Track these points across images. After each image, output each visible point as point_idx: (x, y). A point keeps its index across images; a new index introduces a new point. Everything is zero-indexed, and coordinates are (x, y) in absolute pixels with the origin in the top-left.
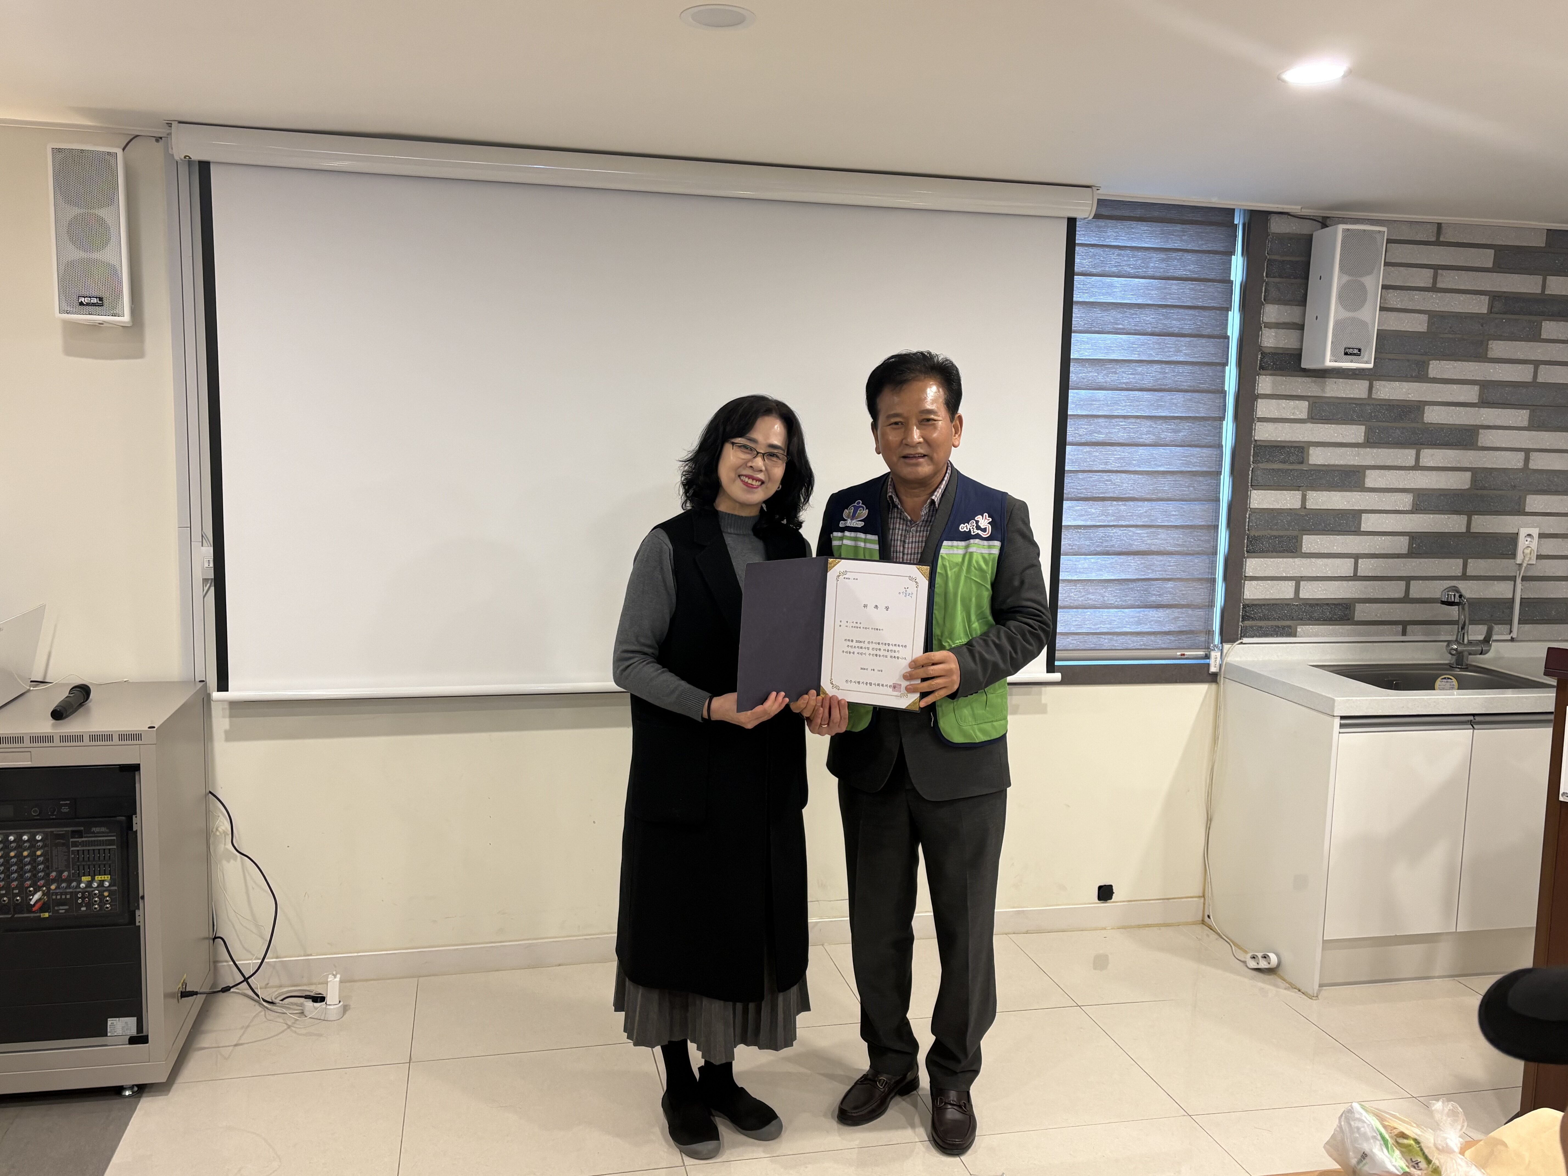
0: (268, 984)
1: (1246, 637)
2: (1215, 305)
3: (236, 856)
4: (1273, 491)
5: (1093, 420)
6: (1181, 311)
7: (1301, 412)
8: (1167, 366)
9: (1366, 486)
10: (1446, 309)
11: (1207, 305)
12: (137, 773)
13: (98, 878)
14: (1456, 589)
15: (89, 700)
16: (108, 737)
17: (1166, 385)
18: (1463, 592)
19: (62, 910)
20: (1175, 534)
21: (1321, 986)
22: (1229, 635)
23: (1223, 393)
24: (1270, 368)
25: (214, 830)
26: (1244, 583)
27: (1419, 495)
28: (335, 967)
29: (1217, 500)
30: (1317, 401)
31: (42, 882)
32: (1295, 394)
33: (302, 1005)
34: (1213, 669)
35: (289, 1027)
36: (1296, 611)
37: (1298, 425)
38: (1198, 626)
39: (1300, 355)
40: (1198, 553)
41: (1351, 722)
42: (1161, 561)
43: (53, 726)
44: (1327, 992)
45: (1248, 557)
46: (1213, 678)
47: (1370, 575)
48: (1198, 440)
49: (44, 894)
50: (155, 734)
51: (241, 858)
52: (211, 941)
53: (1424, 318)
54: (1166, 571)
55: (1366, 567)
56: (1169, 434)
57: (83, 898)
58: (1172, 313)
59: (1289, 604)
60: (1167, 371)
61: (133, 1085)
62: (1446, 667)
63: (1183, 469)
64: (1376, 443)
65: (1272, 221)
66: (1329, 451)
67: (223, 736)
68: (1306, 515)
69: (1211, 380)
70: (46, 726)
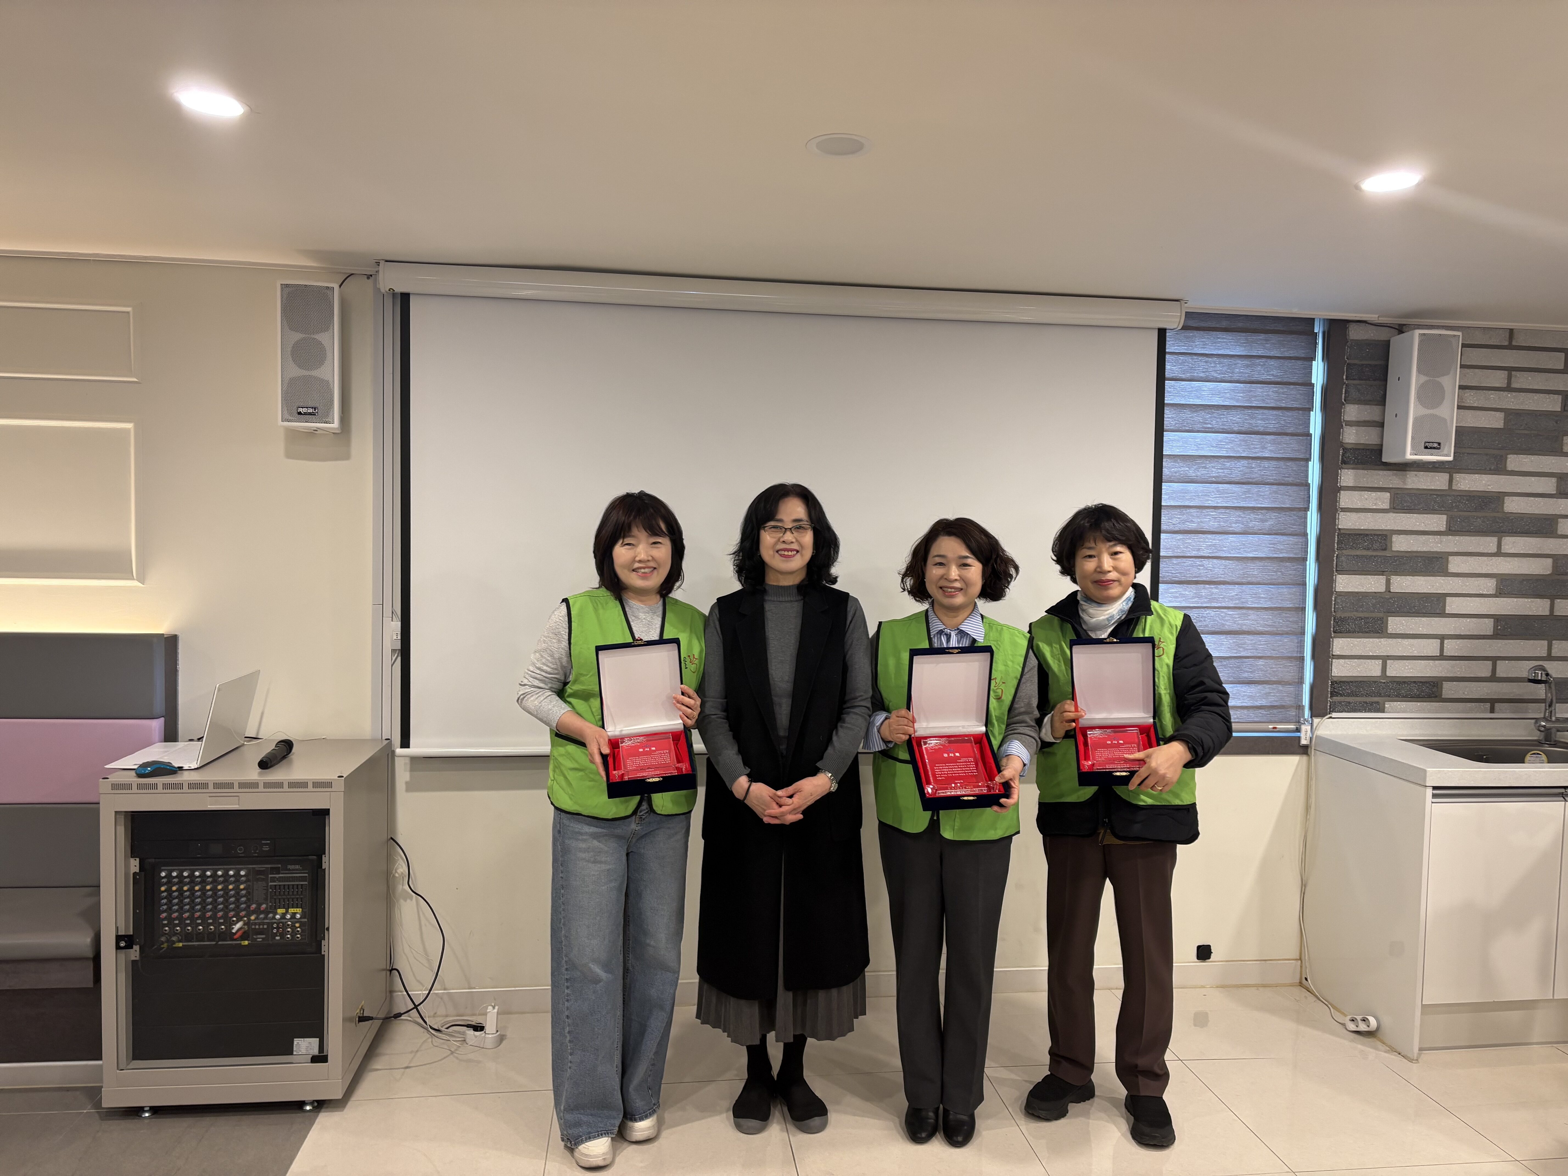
0: (435, 1013)
1: (1335, 712)
2: (1297, 406)
3: (412, 896)
4: (1357, 576)
5: (1186, 510)
6: (1266, 411)
7: (1383, 502)
8: (1253, 461)
9: (1449, 571)
10: (1522, 407)
11: (1290, 406)
12: (327, 817)
13: (291, 910)
14: (1542, 669)
15: (291, 753)
16: (303, 785)
17: (1254, 478)
18: (1550, 672)
19: (260, 938)
20: (1266, 615)
21: (1421, 1049)
22: (1319, 710)
23: (1308, 485)
24: (1352, 462)
25: (394, 871)
26: (1332, 662)
27: (1502, 579)
28: (495, 1000)
29: (1304, 584)
30: (1399, 492)
31: (243, 913)
32: (1376, 486)
33: (464, 1033)
34: (1304, 742)
35: (452, 1053)
36: (1383, 688)
37: (1381, 515)
38: (1288, 701)
39: (1381, 451)
40: (1287, 633)
41: (1443, 792)
42: (1252, 640)
43: (260, 774)
44: (1427, 1056)
45: (1334, 637)
46: (1304, 750)
47: (1456, 655)
48: (1285, 529)
49: (244, 924)
50: (343, 781)
51: (416, 898)
52: (388, 973)
53: (1501, 415)
54: (1257, 649)
55: (1451, 648)
56: (1257, 523)
57: (278, 928)
58: (1257, 413)
59: (1375, 682)
60: (1253, 466)
61: (314, 1101)
62: (1536, 743)
63: (1271, 555)
64: (1458, 531)
65: (1350, 329)
66: (1412, 538)
67: (404, 786)
68: (1391, 598)
69: (1295, 475)
70: (254, 774)
